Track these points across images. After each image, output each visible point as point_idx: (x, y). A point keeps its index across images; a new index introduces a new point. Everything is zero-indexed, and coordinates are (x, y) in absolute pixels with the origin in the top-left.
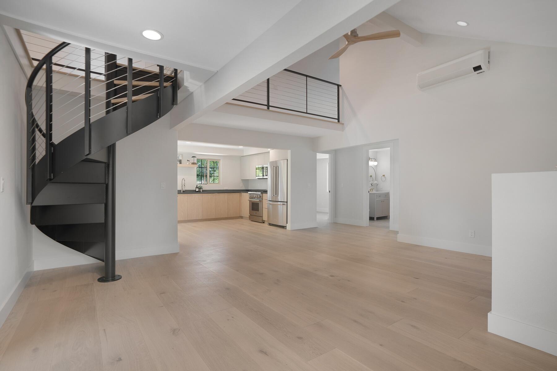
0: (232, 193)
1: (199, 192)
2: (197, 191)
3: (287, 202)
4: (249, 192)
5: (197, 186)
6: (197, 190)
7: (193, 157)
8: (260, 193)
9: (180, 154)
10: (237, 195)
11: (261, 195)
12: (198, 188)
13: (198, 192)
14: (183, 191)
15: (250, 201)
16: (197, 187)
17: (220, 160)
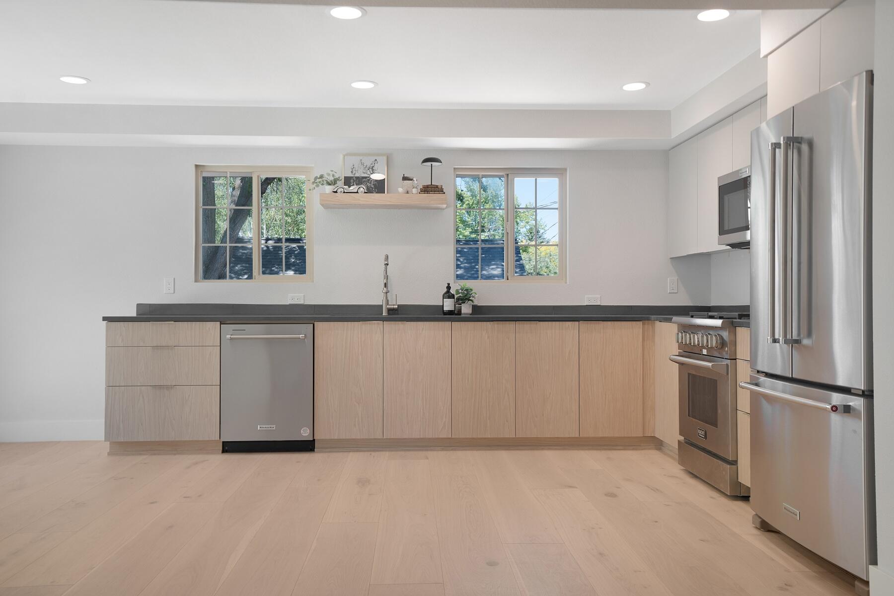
0: (609, 324)
1: (454, 315)
2: (445, 309)
3: (868, 395)
4: (675, 318)
5: (449, 287)
6: (449, 305)
7: (427, 160)
8: (718, 323)
9: (378, 155)
10: (632, 330)
11: (725, 334)
12: (452, 297)
13: (450, 313)
14: (391, 311)
15: (681, 364)
16: (448, 295)
17: (565, 170)
